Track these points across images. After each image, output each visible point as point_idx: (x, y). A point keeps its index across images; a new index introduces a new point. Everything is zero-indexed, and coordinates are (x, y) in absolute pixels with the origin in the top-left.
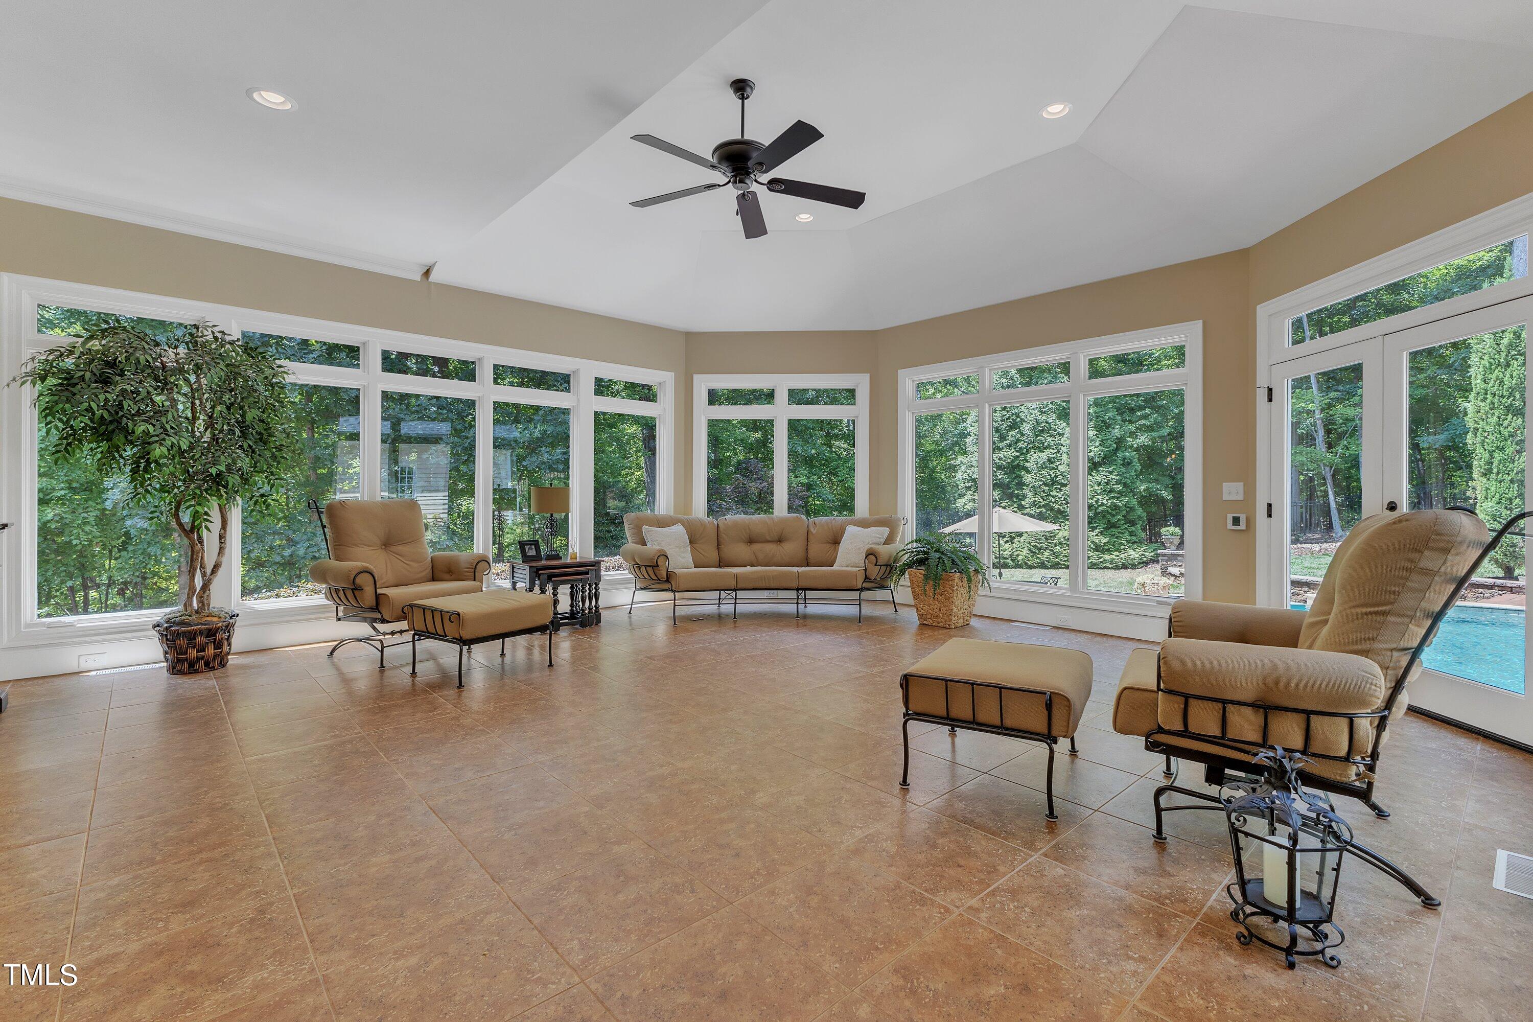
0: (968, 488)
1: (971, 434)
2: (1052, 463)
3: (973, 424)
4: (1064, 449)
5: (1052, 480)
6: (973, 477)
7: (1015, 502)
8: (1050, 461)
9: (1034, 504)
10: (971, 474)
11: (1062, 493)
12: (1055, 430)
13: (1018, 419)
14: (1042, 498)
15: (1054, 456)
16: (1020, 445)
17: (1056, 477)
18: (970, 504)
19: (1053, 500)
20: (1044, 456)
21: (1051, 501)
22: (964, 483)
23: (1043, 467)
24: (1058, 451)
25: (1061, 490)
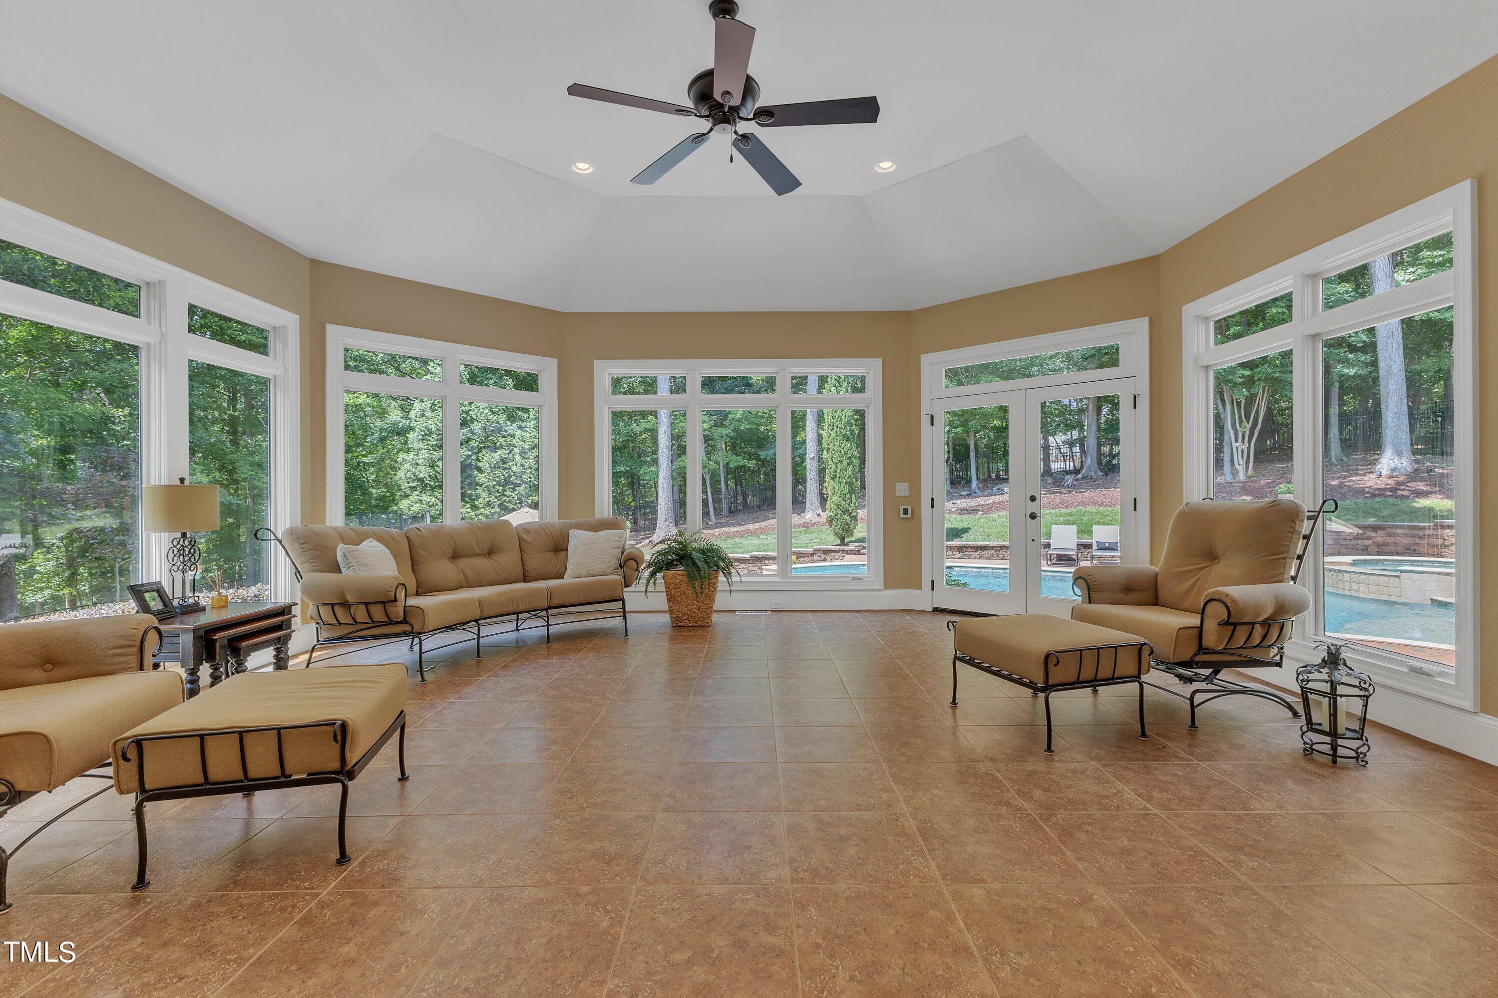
0: (413, 489)
1: (417, 429)
2: (505, 463)
3: (418, 419)
4: (516, 450)
5: (505, 480)
6: (419, 477)
7: (467, 503)
8: (503, 461)
9: (488, 504)
10: (417, 473)
11: (516, 492)
12: (506, 431)
13: (469, 417)
14: (496, 497)
15: (507, 456)
16: (472, 443)
17: (510, 477)
18: (418, 505)
19: (507, 499)
20: (497, 456)
21: (505, 501)
22: (408, 483)
23: (496, 467)
24: (511, 452)
25: (516, 490)
